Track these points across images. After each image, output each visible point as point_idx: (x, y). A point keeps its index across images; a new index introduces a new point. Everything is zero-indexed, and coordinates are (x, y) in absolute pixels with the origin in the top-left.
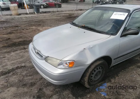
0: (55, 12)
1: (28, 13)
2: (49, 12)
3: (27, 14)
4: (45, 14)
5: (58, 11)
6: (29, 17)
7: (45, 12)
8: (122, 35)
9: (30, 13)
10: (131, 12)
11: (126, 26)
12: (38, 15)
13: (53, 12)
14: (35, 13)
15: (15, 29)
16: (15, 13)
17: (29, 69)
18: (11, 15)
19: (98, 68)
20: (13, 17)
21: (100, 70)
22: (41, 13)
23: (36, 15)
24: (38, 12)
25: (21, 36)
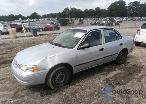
0: (52, 34)
1: (26, 36)
2: (46, 34)
3: (24, 37)
4: (42, 37)
5: (54, 34)
6: (26, 39)
7: (42, 35)
8: (79, 48)
9: (28, 36)
10: (87, 32)
11: (82, 42)
12: (35, 37)
13: (50, 34)
14: (32, 36)
15: (9, 50)
16: (14, 36)
17: (12, 80)
18: (9, 38)
19: (61, 73)
20: (11, 40)
21: (63, 74)
22: (38, 36)
23: (33, 37)
24: (35, 34)
25: (13, 55)
